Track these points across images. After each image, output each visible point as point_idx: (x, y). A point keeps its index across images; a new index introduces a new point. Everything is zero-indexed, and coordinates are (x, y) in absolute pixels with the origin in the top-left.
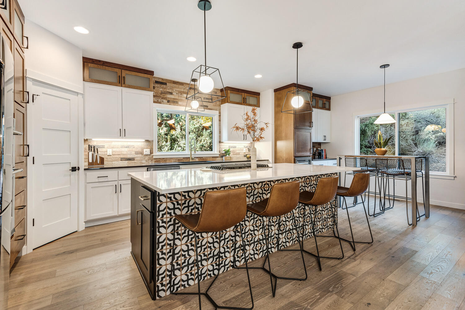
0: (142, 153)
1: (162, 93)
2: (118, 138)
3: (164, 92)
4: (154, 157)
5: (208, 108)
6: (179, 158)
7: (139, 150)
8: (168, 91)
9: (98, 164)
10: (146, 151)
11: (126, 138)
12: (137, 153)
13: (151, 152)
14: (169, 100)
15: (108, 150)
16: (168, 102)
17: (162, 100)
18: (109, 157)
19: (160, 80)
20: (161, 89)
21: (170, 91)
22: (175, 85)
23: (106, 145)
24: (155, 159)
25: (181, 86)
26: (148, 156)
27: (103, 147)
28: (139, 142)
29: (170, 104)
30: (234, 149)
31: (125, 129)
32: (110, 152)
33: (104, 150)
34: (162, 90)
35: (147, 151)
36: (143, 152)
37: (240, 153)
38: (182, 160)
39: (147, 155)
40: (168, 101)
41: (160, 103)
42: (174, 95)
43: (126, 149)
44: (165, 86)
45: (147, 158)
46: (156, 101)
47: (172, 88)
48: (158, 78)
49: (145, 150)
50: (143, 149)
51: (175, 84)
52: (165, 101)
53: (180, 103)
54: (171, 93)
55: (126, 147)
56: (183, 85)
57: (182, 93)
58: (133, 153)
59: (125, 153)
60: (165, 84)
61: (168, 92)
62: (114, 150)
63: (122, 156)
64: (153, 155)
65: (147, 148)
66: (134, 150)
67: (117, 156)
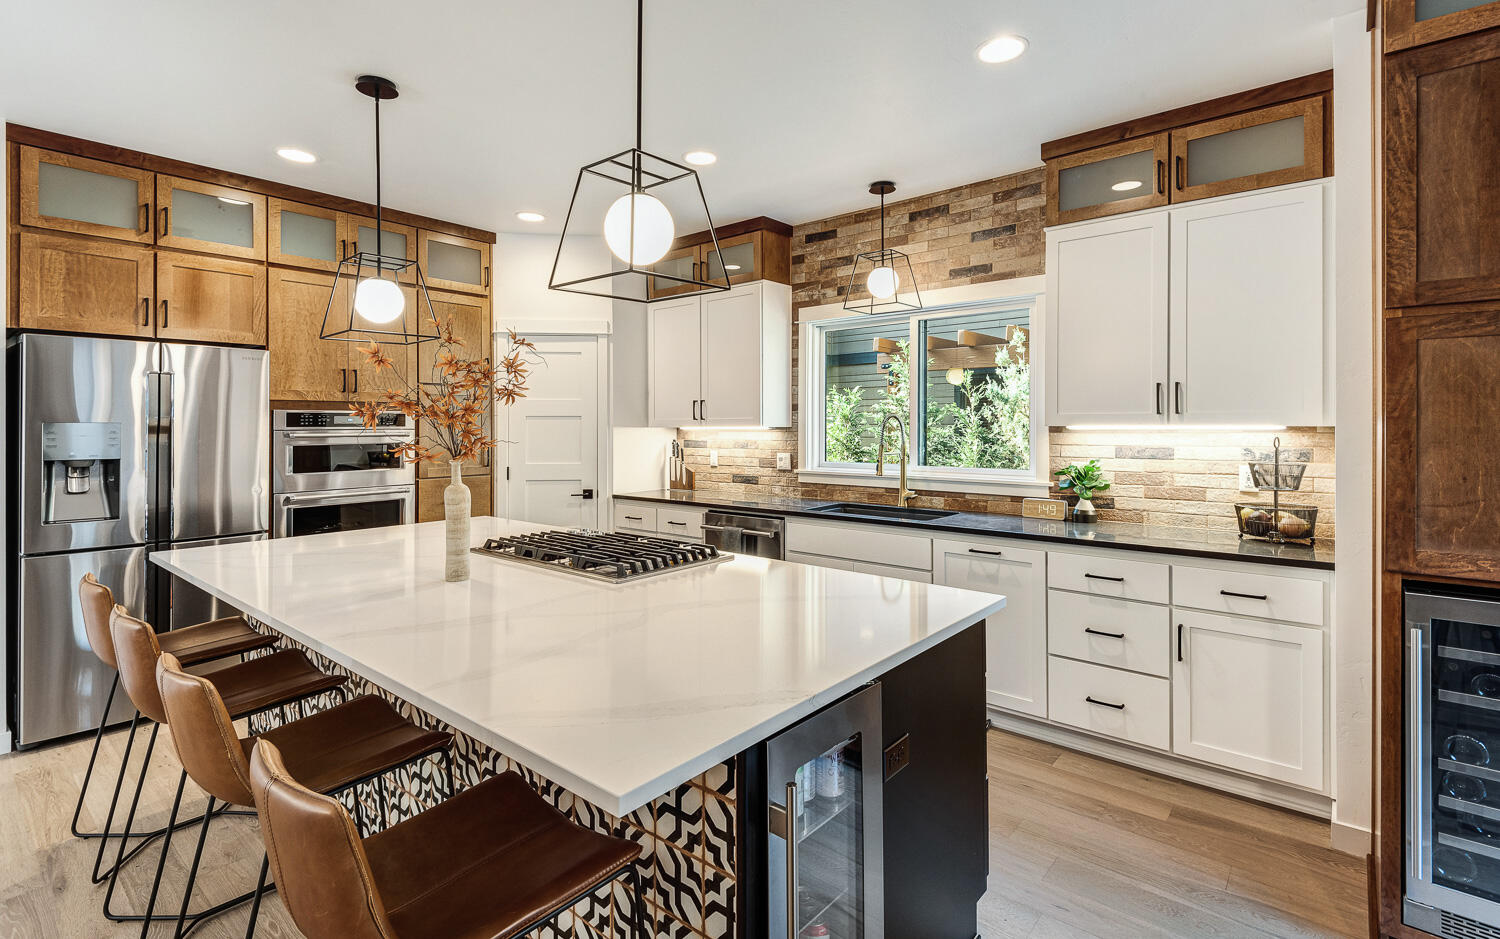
0: (773, 465)
1: (823, 268)
3: (828, 264)
4: (801, 479)
5: (994, 272)
6: (872, 490)
7: (767, 454)
8: (840, 254)
10: (782, 460)
12: (764, 463)
13: (794, 465)
14: (844, 283)
15: (713, 453)
16: (839, 294)
17: (823, 291)
18: (713, 471)
19: (819, 229)
20: (821, 258)
21: (846, 253)
23: (709, 439)
24: (804, 484)
26: (787, 474)
27: (704, 445)
28: (767, 431)
29: (842, 301)
30: (1156, 465)
32: (714, 461)
33: (701, 451)
34: (824, 259)
35: (784, 461)
36: (777, 462)
37: (1210, 495)
38: (880, 494)
39: (784, 471)
40: (841, 291)
41: (817, 303)
43: (741, 452)
44: (830, 242)
45: (784, 480)
46: (807, 299)
47: (851, 244)
48: (813, 223)
49: (779, 455)
50: (774, 454)
52: (831, 292)
54: (849, 261)
55: (743, 447)
58: (756, 462)
59: (739, 461)
60: (832, 234)
61: (839, 259)
62: (724, 452)
63: (735, 471)
64: (795, 471)
65: (785, 451)
66: (758, 453)
67: (727, 470)
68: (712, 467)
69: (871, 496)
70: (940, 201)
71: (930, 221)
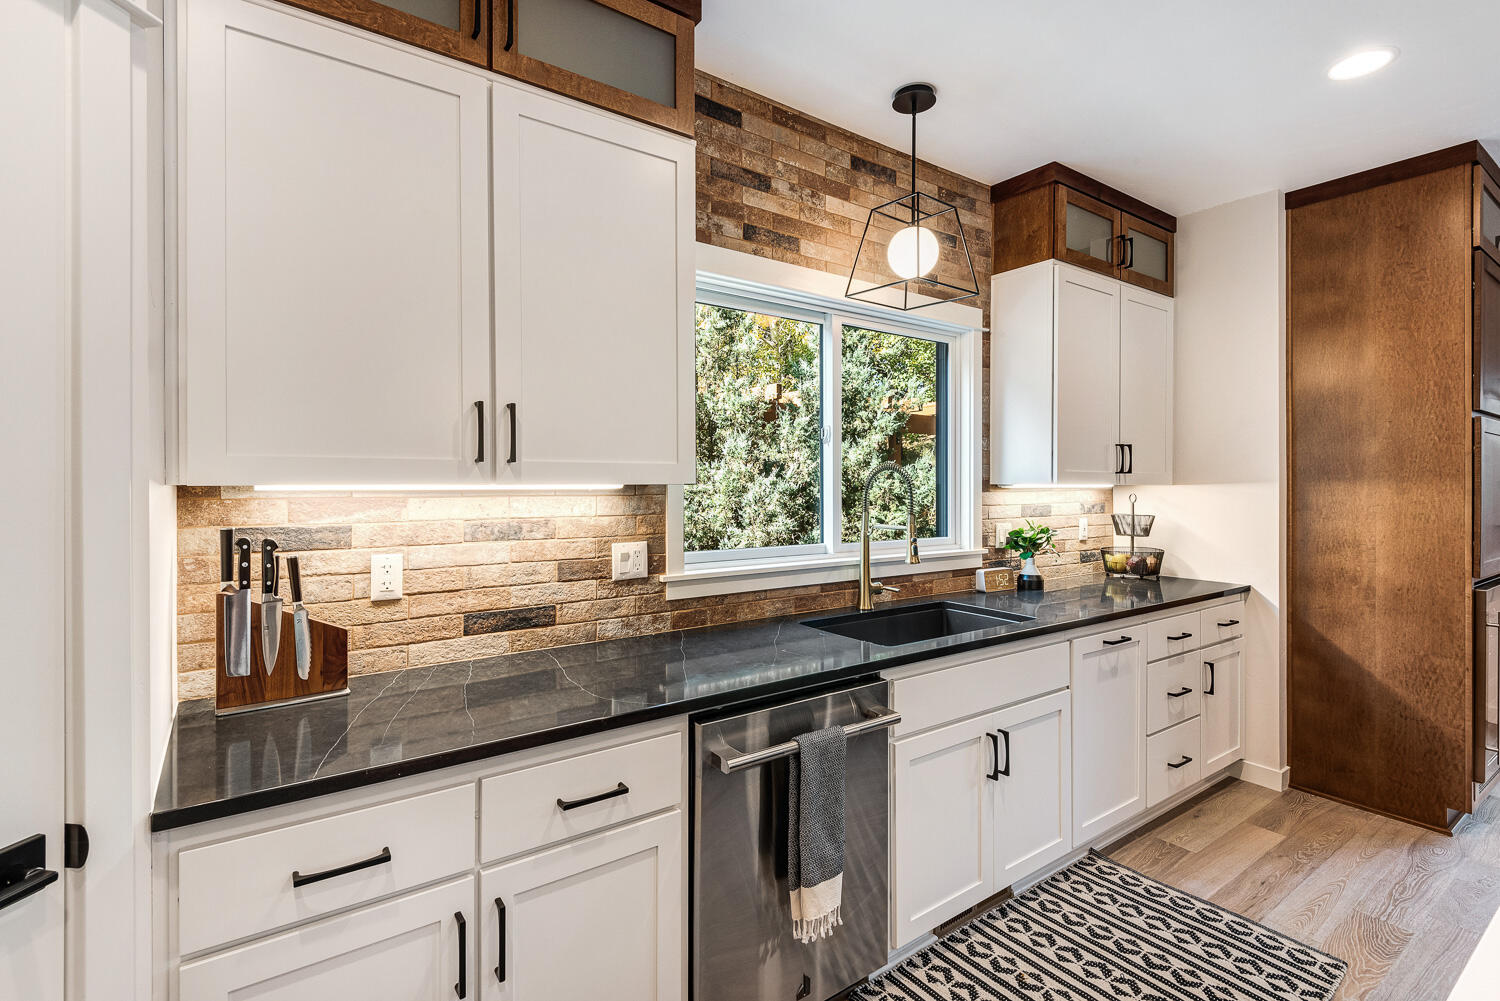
0: (597, 570)
1: (713, 175)
2: (462, 474)
3: (725, 170)
4: (671, 594)
6: (802, 592)
7: (584, 548)
8: (747, 162)
9: (303, 687)
10: (625, 557)
11: (518, 476)
12: (569, 572)
13: (656, 564)
14: (754, 221)
15: (378, 561)
16: (746, 237)
17: (716, 219)
18: (384, 613)
20: (711, 151)
21: (759, 168)
22: (785, 131)
23: (362, 525)
24: (677, 604)
25: (812, 145)
26: (637, 589)
27: (339, 539)
28: (586, 493)
29: (755, 252)
30: (1043, 522)
31: (512, 407)
32: (388, 575)
33: (344, 560)
34: (717, 155)
35: (629, 558)
36: (608, 563)
38: (814, 598)
39: (630, 582)
40: (749, 233)
41: (704, 237)
42: (775, 192)
43: (503, 551)
44: (730, 131)
45: (629, 602)
47: (768, 151)
49: (618, 549)
50: (604, 542)
51: (785, 125)
52: (732, 228)
53: (808, 247)
54: (763, 183)
55: (503, 536)
56: (823, 138)
57: (817, 186)
58: (549, 570)
59: (491, 575)
60: (732, 117)
61: (747, 171)
62: (421, 556)
63: (473, 602)
64: (662, 578)
65: (632, 537)
66: (554, 549)
67: (441, 604)
68: (377, 604)
69: (800, 601)
70: (887, 161)
71: (876, 183)
